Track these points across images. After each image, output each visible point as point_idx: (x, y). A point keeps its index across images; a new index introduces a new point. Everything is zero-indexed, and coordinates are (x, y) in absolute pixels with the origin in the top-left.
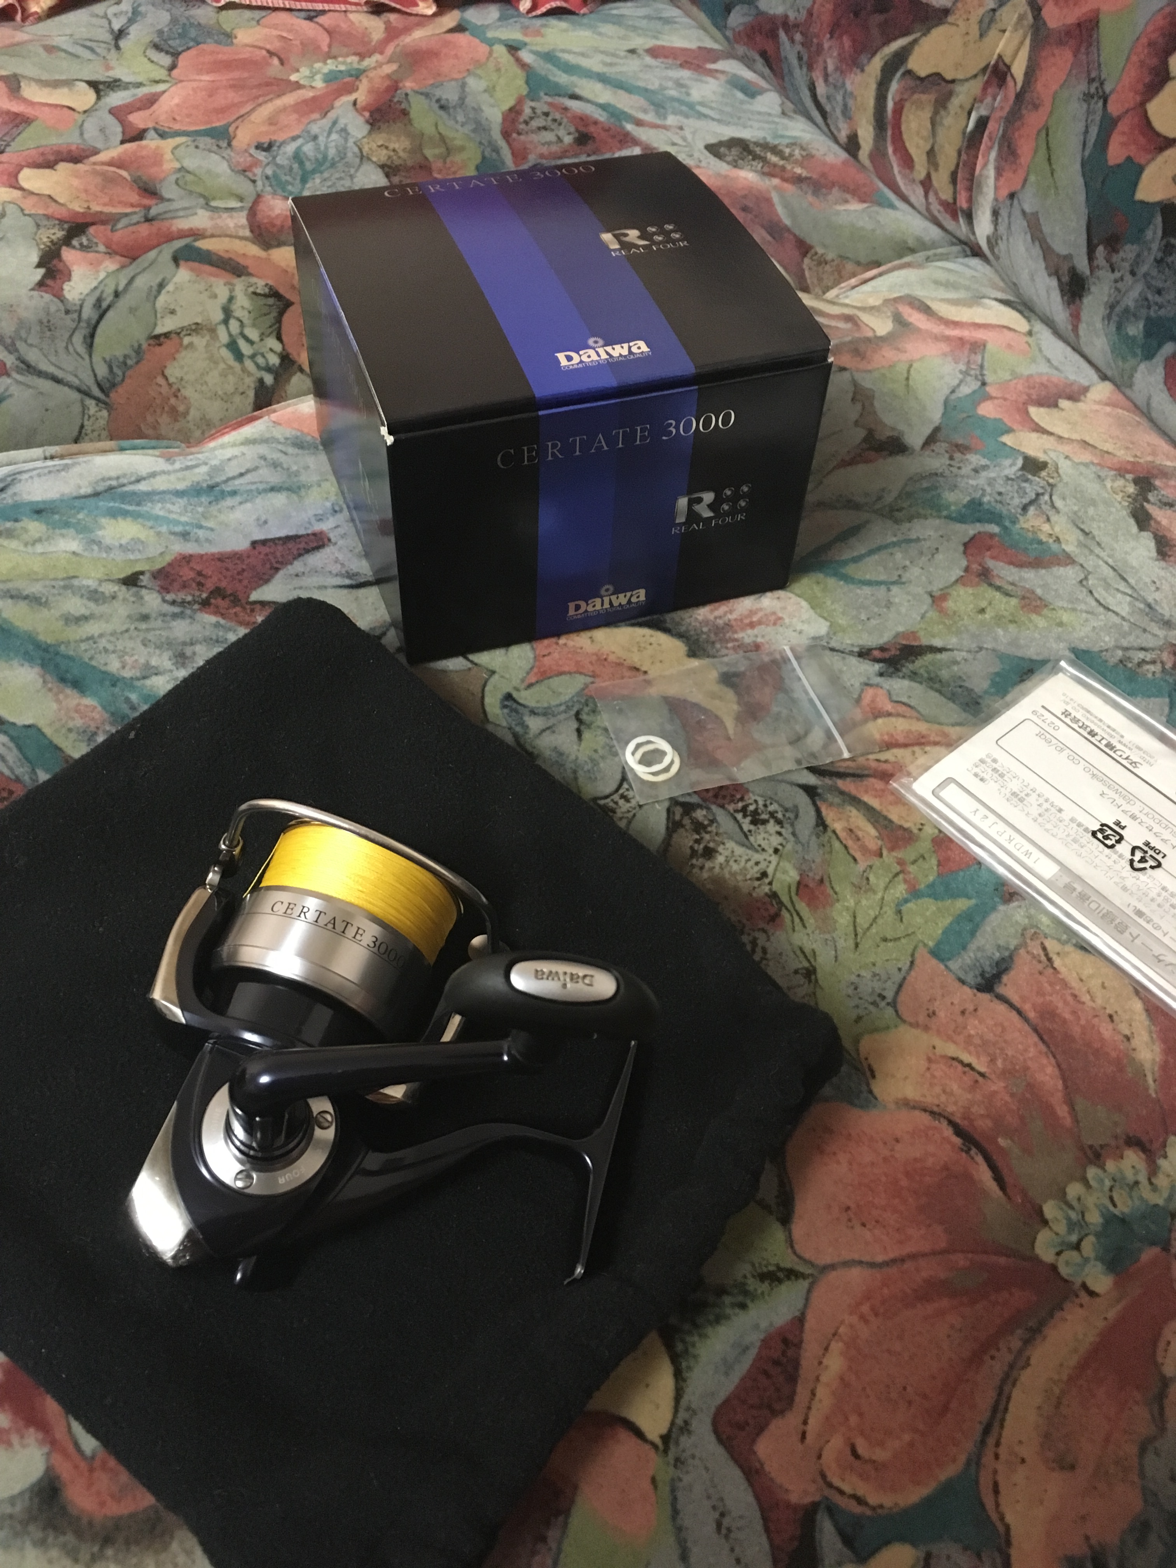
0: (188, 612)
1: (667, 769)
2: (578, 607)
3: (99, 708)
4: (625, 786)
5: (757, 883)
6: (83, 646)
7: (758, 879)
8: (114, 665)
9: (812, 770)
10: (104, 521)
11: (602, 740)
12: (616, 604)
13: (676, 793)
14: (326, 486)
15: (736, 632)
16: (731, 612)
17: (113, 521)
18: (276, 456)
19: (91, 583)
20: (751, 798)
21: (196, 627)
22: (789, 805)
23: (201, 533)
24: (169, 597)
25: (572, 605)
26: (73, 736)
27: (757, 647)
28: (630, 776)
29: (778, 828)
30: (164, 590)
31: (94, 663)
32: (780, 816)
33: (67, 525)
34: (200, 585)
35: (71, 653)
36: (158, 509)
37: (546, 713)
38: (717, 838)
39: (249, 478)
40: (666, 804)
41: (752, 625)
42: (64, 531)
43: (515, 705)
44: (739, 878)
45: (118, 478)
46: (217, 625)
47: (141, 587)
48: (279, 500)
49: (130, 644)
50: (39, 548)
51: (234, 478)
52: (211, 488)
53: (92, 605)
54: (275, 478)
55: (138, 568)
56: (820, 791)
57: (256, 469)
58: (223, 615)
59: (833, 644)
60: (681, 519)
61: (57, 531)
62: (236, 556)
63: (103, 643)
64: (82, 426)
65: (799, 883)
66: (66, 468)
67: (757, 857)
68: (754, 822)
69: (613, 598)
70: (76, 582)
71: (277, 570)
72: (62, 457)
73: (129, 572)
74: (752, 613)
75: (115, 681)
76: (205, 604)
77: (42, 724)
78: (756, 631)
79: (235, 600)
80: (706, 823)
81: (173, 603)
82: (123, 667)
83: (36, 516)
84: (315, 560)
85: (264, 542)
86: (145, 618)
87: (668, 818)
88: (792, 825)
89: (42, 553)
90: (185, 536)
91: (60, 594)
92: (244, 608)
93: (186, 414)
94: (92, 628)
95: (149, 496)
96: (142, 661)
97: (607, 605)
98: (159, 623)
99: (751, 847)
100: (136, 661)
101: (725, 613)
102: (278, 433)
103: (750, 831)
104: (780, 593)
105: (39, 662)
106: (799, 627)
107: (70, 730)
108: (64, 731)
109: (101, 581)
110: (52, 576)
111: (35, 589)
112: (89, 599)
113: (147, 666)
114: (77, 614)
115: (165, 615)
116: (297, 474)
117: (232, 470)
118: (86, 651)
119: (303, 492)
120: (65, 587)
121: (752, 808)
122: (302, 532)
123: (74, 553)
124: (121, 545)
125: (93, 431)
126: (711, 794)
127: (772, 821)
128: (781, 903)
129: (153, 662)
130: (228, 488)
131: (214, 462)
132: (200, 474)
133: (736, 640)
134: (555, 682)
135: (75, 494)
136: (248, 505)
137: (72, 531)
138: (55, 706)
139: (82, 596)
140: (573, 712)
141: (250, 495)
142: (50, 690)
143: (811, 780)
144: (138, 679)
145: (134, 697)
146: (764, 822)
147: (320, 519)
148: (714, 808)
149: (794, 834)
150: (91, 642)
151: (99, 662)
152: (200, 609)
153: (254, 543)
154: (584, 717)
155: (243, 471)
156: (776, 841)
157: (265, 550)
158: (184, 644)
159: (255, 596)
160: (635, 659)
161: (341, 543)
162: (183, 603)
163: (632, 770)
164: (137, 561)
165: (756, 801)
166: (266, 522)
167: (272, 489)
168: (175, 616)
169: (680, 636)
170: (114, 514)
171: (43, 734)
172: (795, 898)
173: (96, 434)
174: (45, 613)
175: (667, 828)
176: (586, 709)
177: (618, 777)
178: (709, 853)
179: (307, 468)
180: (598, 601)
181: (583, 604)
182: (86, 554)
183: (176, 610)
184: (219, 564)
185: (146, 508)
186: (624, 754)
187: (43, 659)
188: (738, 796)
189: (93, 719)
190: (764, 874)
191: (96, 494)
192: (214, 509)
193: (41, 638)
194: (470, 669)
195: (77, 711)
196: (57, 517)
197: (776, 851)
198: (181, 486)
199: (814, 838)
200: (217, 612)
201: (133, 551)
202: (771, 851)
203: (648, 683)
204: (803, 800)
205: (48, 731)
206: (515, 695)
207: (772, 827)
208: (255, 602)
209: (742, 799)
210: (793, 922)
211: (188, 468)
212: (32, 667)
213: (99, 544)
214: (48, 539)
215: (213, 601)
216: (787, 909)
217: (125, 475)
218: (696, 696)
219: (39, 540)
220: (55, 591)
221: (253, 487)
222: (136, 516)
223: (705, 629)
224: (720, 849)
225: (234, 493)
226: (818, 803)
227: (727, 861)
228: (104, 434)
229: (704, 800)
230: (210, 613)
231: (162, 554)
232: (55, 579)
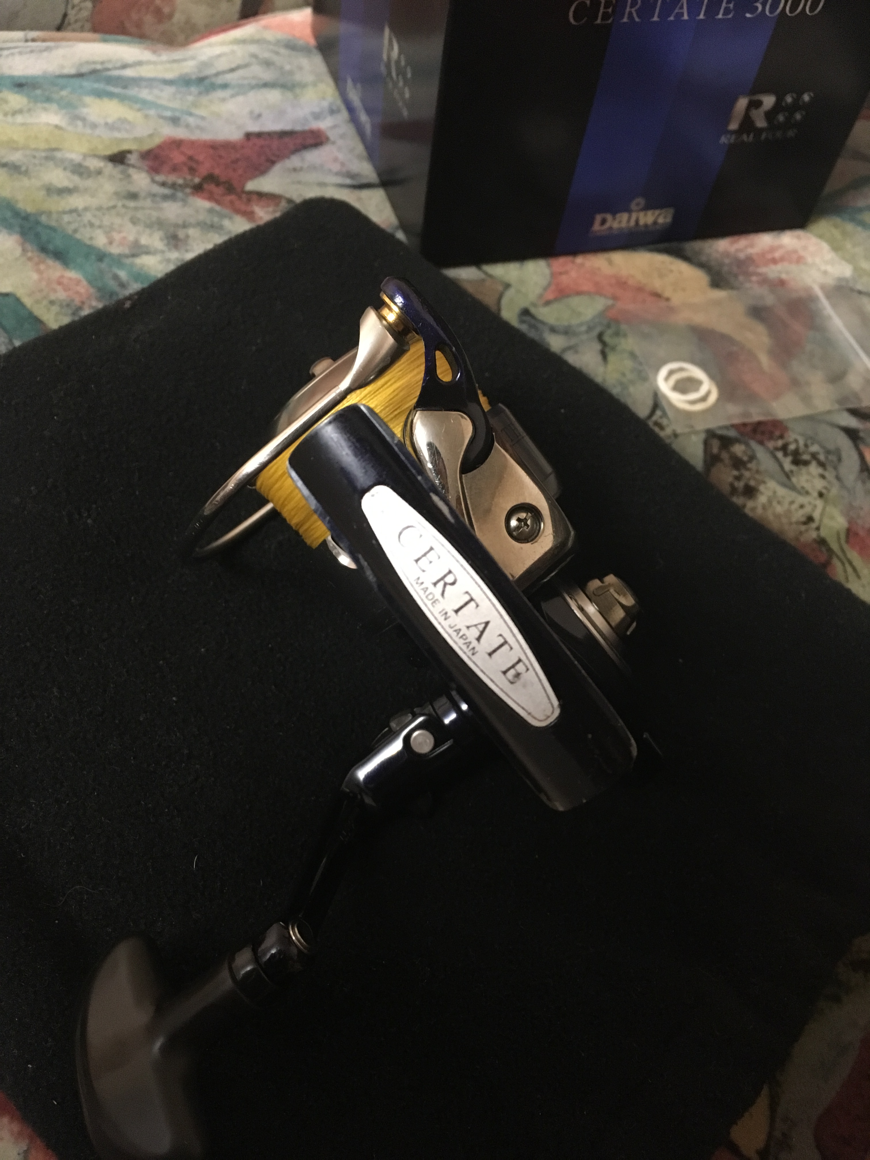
0: (180, 195)
1: (704, 399)
2: (603, 222)
3: (85, 283)
4: (658, 413)
5: (803, 528)
6: (66, 218)
7: (804, 523)
8: (100, 241)
9: (854, 412)
10: (88, 99)
11: (629, 363)
12: (642, 222)
13: (713, 424)
14: (322, 86)
15: (757, 266)
16: (752, 246)
17: (98, 101)
18: (266, 55)
19: (75, 157)
20: (791, 436)
21: (188, 211)
22: (831, 446)
23: (191, 120)
24: (160, 178)
25: (598, 218)
26: (55, 309)
27: (782, 283)
28: (664, 403)
29: (820, 470)
30: (154, 170)
31: (78, 236)
32: (822, 457)
33: (48, 99)
34: (192, 170)
35: (53, 224)
36: (145, 94)
37: (567, 332)
38: (757, 477)
39: (240, 73)
40: (703, 436)
41: (774, 261)
42: (46, 105)
43: (533, 321)
44: (784, 520)
45: (102, 63)
46: (211, 211)
47: (129, 165)
48: (274, 96)
49: (117, 221)
50: (19, 119)
51: (224, 72)
52: (201, 80)
53: (76, 179)
54: (267, 75)
55: (125, 147)
56: (861, 434)
57: (246, 66)
58: (218, 202)
59: (859, 287)
60: (734, 126)
61: (39, 105)
62: (227, 146)
63: (88, 216)
64: (65, 15)
65: (848, 531)
66: (47, 49)
67: (801, 500)
68: (797, 461)
69: (641, 214)
70: (58, 155)
71: (273, 163)
72: (44, 40)
73: (115, 150)
74: (773, 249)
75: (101, 256)
76: (198, 189)
77: (21, 293)
78: (779, 267)
79: (230, 188)
80: (745, 458)
81: (163, 184)
82: (111, 243)
83: (16, 89)
84: (312, 156)
85: (259, 135)
86: (133, 196)
87: (706, 451)
88: (835, 468)
89: (23, 124)
90: (175, 121)
91: (41, 165)
92: (240, 198)
93: (170, 16)
94: (77, 201)
95: (136, 81)
96: (131, 238)
97: (632, 223)
98: (148, 203)
99: (793, 488)
100: (124, 238)
101: (746, 247)
102: (269, 36)
103: (792, 472)
104: (799, 233)
105: (17, 229)
106: (823, 268)
107: (52, 303)
108: (45, 302)
109: (85, 156)
110: (33, 146)
111: (16, 157)
112: (74, 172)
113: (136, 244)
114: (60, 186)
115: (154, 195)
116: (291, 73)
117: (222, 65)
118: (69, 223)
119: (298, 91)
120: (47, 158)
121: (792, 447)
122: (298, 128)
123: (57, 127)
124: (106, 124)
125: (76, 21)
126: (749, 429)
127: (814, 464)
128: (830, 550)
129: (144, 241)
130: (220, 80)
131: (203, 58)
132: (189, 67)
133: (759, 274)
134: (575, 301)
135: (58, 72)
136: (240, 99)
137: (54, 106)
138: (35, 276)
139: (65, 169)
140: (595, 333)
141: (243, 89)
142: (30, 259)
143: (853, 422)
144: (127, 256)
145: (123, 274)
146: (806, 463)
147: (317, 116)
148: (753, 444)
149: (838, 478)
150: (74, 215)
151: (84, 235)
152: (193, 194)
153: (249, 136)
154: (607, 338)
155: (233, 66)
156: (819, 484)
157: (260, 142)
158: (176, 226)
159: (251, 186)
160: (657, 284)
161: (340, 142)
162: (173, 186)
163: (665, 397)
164: (122, 140)
165: (796, 441)
166: (259, 116)
167: (266, 85)
168: (165, 198)
169: (702, 265)
170: (99, 94)
171: (22, 305)
172: (846, 546)
173: (79, 24)
174: (25, 182)
175: (705, 461)
176: (609, 332)
177: (650, 403)
178: (750, 492)
179: (300, 68)
180: (625, 216)
181: (609, 217)
182: (70, 128)
183: (166, 191)
184: (211, 151)
185: (133, 92)
186: (655, 380)
187: (22, 227)
188: (777, 433)
189: (77, 293)
190: (810, 519)
191: (80, 75)
192: (204, 100)
193: (21, 206)
194: (483, 280)
195: (59, 283)
196: (38, 92)
197: (821, 495)
198: (169, 76)
199: (859, 485)
200: (211, 197)
201: (119, 130)
202: (815, 494)
203: (672, 310)
204: (844, 442)
205: (28, 301)
206: (533, 310)
207: (814, 469)
208: (251, 193)
209: (781, 437)
210: (845, 571)
211: (175, 61)
212: (10, 234)
213: (84, 120)
214: (29, 110)
215: (205, 186)
216: (838, 557)
217: (110, 61)
218: (724, 327)
219: (20, 111)
220: (37, 161)
221: (246, 82)
222: (122, 99)
223: (727, 261)
224: (762, 488)
225: (225, 86)
226: (862, 447)
227: (770, 501)
228: (88, 25)
229: (742, 434)
230: (204, 198)
231: (151, 136)
232: (36, 150)
